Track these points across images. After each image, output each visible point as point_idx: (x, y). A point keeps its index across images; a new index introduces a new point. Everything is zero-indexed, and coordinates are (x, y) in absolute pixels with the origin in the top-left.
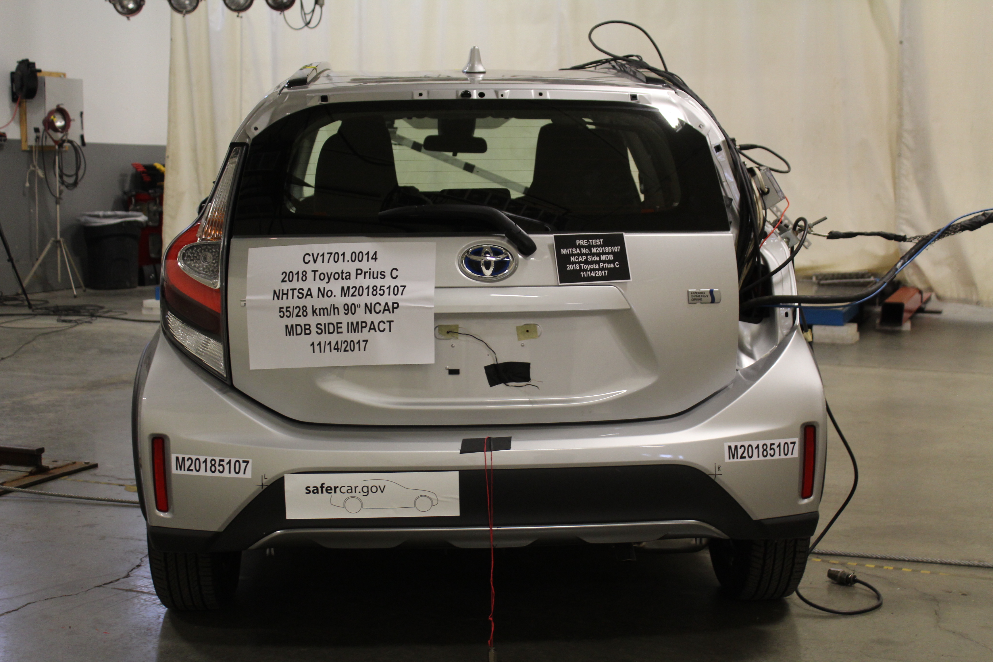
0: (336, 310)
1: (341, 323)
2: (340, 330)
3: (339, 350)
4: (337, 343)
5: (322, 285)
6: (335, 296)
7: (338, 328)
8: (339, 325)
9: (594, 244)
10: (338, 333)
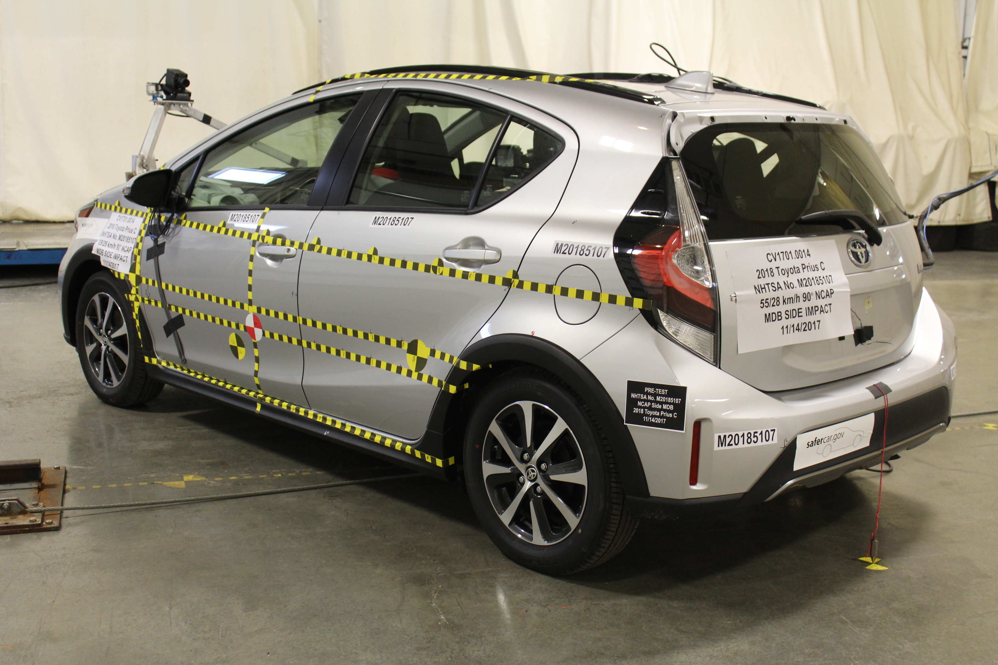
0: (798, 298)
1: (801, 309)
2: (800, 314)
3: (800, 331)
4: (798, 325)
5: (785, 278)
6: (796, 287)
7: (799, 313)
8: (800, 311)
9: (659, 393)
10: (799, 316)
